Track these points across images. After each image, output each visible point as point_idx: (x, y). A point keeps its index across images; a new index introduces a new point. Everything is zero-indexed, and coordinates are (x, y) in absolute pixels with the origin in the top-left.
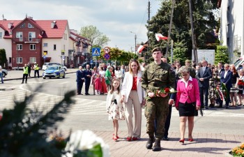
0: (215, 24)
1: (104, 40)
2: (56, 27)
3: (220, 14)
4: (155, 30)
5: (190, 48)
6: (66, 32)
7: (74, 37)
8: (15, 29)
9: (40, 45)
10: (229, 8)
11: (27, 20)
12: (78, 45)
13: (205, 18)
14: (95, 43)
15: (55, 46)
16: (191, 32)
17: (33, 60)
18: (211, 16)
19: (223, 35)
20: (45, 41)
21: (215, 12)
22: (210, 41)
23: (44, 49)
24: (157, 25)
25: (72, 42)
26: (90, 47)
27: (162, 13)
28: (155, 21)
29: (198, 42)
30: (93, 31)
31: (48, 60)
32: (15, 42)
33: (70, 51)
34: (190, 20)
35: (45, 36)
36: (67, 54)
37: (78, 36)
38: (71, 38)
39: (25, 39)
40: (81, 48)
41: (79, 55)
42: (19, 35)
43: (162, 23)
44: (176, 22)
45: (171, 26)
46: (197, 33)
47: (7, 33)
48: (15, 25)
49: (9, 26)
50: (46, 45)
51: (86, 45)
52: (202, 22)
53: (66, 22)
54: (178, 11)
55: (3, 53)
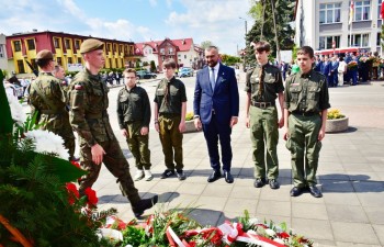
0: (292, 32)
2: (185, 43)
3: (295, 25)
4: (251, 40)
5: (275, 50)
6: (192, 46)
7: (197, 49)
8: (159, 47)
9: (176, 56)
10: (301, 21)
11: (166, 41)
13: (285, 29)
15: (185, 56)
16: (275, 39)
18: (289, 27)
19: (297, 40)
20: (179, 53)
21: (292, 24)
22: (289, 45)
23: (179, 58)
24: (252, 36)
25: (196, 52)
27: (255, 28)
28: (250, 33)
29: (281, 46)
31: (182, 65)
32: (160, 56)
33: (195, 59)
34: (275, 31)
35: (178, 50)
36: (193, 61)
38: (195, 50)
39: (166, 53)
42: (162, 50)
43: (255, 35)
44: (265, 33)
45: (262, 36)
46: (279, 39)
47: (154, 50)
48: (159, 44)
49: (155, 45)
50: (179, 55)
52: (283, 32)
53: (191, 40)
54: (266, 25)
55: (153, 63)
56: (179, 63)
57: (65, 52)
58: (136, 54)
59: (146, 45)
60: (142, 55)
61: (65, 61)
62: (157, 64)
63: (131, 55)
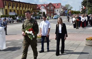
1: (72, 8)
2: (58, 5)
6: (61, 6)
7: (63, 8)
9: (54, 10)
11: (50, 4)
12: (64, 10)
14: (69, 8)
15: (58, 10)
17: (52, 14)
20: (55, 9)
23: (55, 11)
25: (62, 9)
26: (67, 10)
28: (84, 2)
30: (68, 5)
32: (47, 10)
33: (62, 11)
35: (55, 8)
36: (61, 12)
37: (64, 7)
38: (62, 8)
39: (50, 9)
40: (65, 10)
41: (64, 12)
42: (48, 8)
45: (87, 3)
47: (45, 7)
48: (47, 5)
49: (46, 6)
50: (55, 10)
51: (66, 9)
55: (44, 13)
56: (55, 13)
57: (9, 7)
58: (37, 9)
59: (42, 5)
60: (40, 10)
61: (8, 11)
62: (46, 13)
63: (35, 9)
